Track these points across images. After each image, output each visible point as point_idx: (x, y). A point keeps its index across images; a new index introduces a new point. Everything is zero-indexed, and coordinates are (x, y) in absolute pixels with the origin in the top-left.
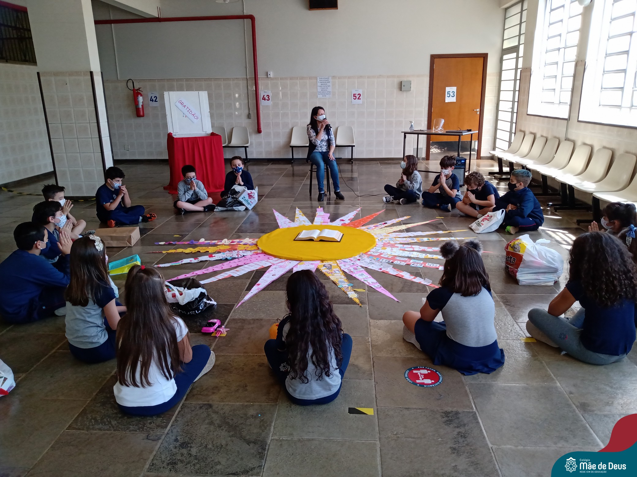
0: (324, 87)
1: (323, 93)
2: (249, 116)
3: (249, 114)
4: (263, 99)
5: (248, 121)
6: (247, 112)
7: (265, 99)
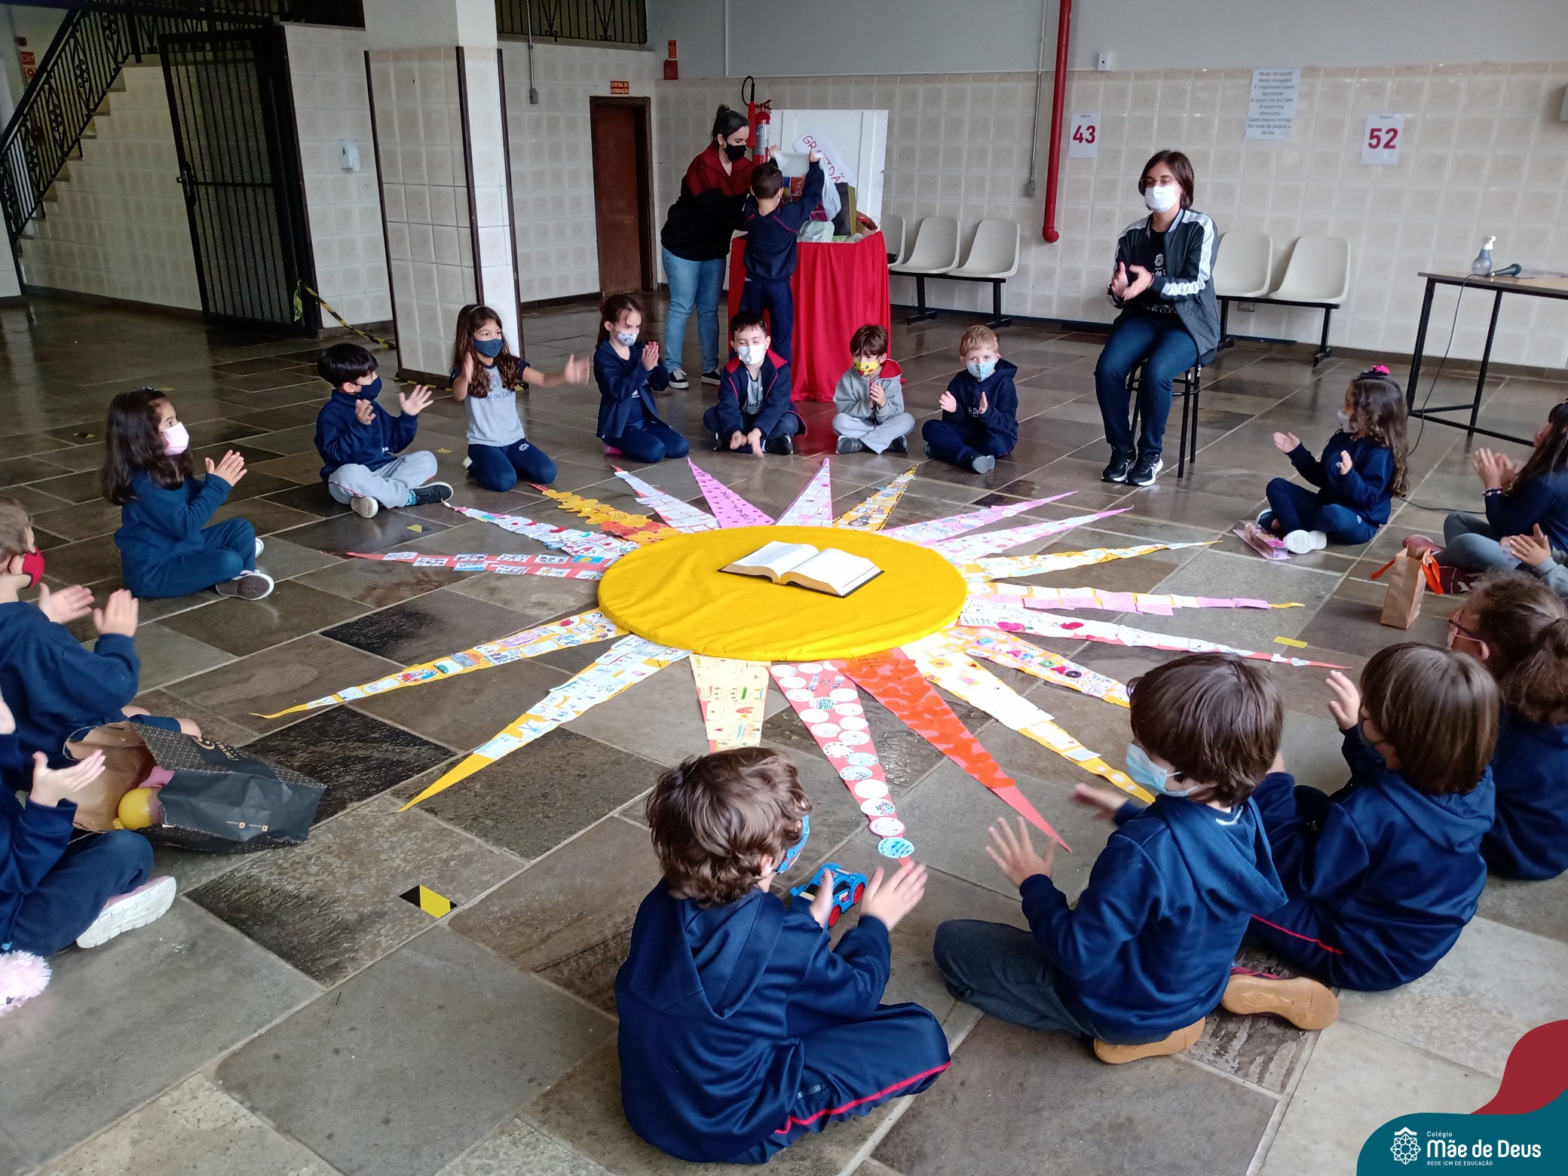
0: (1271, 104)
1: (1265, 123)
2: (1028, 190)
3: (1030, 181)
4: (1075, 138)
5: (1026, 203)
6: (1024, 175)
7: (1081, 139)
